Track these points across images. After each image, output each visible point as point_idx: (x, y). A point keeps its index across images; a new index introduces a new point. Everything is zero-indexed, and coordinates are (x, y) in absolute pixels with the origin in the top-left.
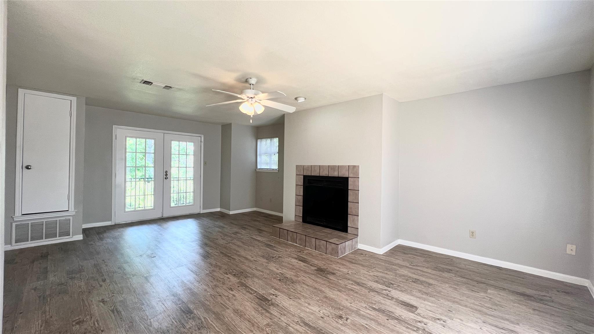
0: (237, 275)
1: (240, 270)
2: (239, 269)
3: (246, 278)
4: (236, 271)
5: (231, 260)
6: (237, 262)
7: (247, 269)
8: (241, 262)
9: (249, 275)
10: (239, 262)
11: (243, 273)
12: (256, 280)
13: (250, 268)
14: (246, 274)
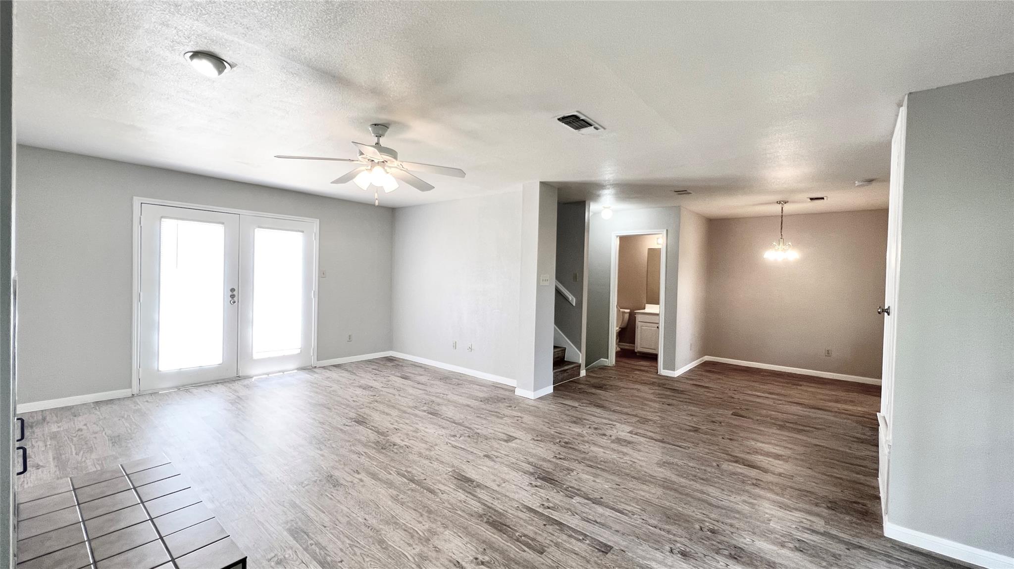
0: (390, 445)
1: (386, 452)
2: (389, 454)
3: (378, 442)
4: (393, 451)
5: (406, 471)
6: (394, 467)
7: (376, 454)
8: (385, 469)
9: (373, 445)
10: (389, 467)
11: (382, 448)
12: (363, 439)
13: (369, 457)
14: (377, 446)
